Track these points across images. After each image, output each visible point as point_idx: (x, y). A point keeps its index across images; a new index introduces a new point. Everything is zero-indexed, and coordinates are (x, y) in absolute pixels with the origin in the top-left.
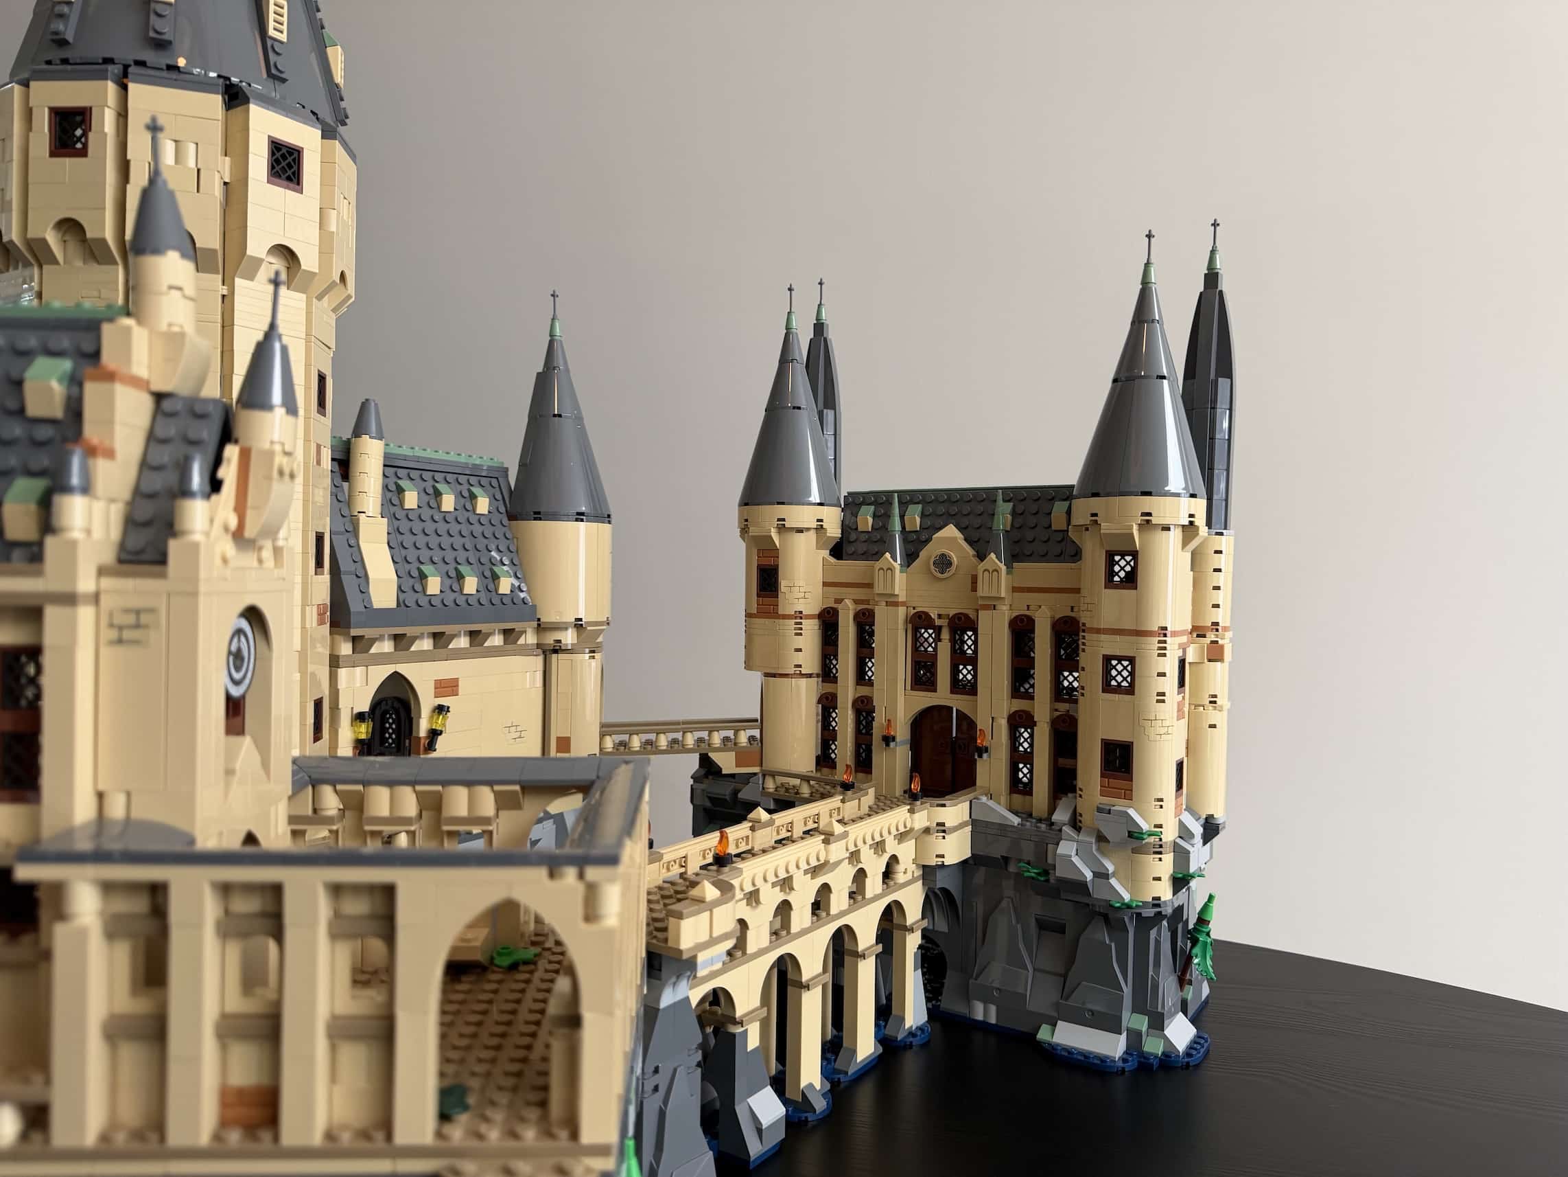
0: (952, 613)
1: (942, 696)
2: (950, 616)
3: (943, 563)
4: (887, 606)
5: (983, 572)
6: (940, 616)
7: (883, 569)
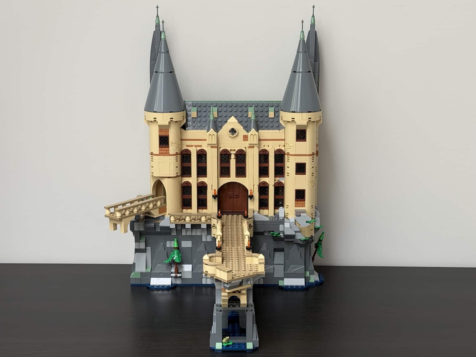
0: (237, 149)
1: (233, 178)
2: (236, 151)
3: (233, 131)
4: (212, 148)
5: (251, 135)
6: (231, 150)
7: (211, 135)
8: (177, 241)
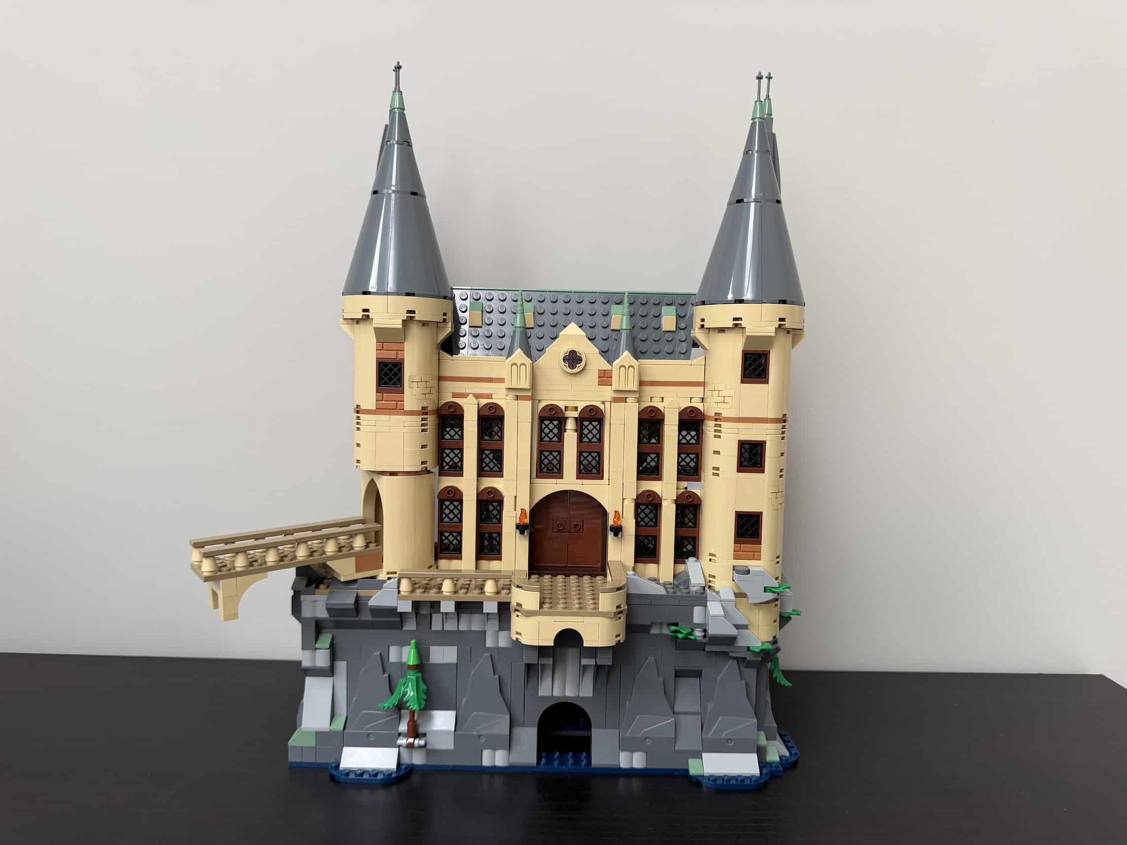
1: (569, 481)
3: (573, 358)
4: (517, 400)
5: (619, 368)
7: (516, 365)
8: (418, 647)
